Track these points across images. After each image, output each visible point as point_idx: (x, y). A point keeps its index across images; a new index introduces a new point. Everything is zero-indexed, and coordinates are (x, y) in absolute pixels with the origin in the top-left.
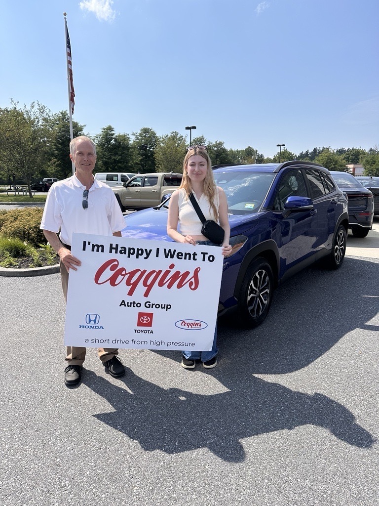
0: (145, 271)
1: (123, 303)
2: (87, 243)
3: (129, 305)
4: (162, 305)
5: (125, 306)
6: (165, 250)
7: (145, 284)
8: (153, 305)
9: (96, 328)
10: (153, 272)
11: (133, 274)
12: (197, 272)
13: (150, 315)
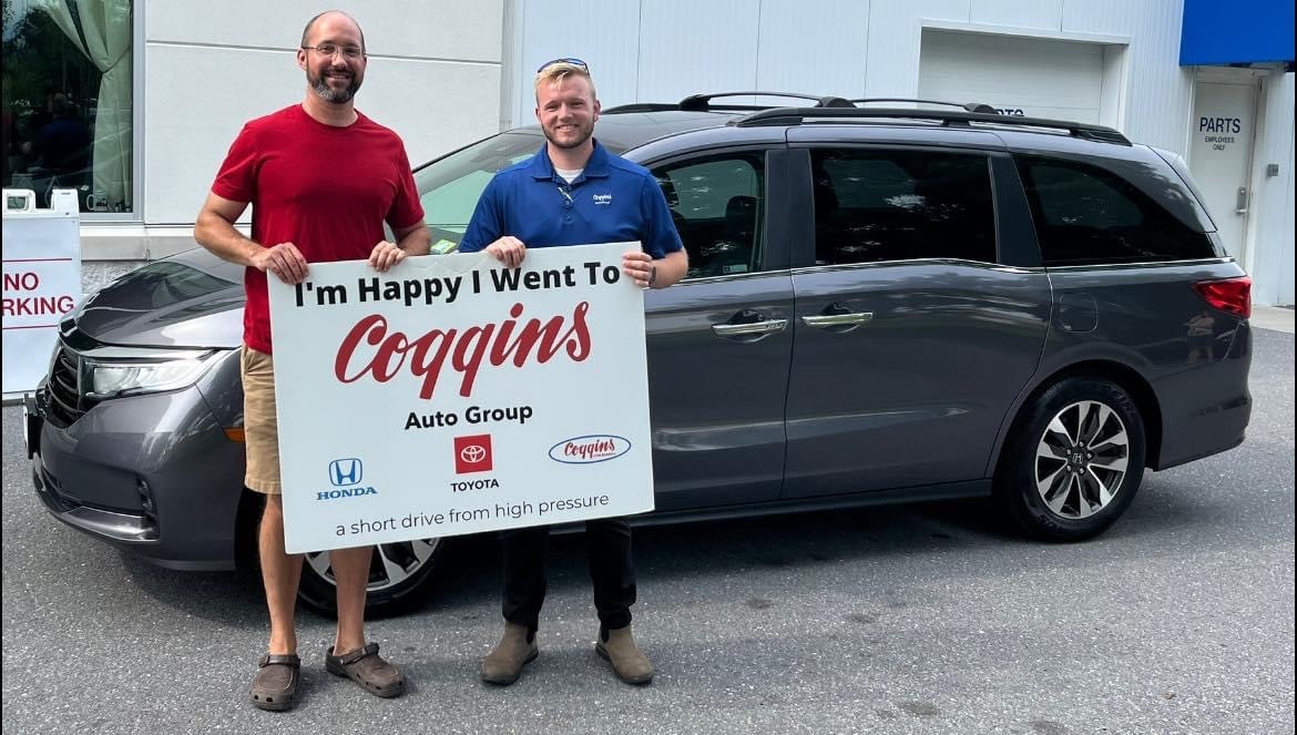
0: (452, 332)
1: (413, 421)
3: (428, 422)
4: (508, 410)
5: (419, 426)
6: (493, 273)
7: (458, 364)
8: (486, 413)
9: (356, 494)
10: (472, 332)
11: (424, 343)
12: (580, 314)
13: (484, 441)
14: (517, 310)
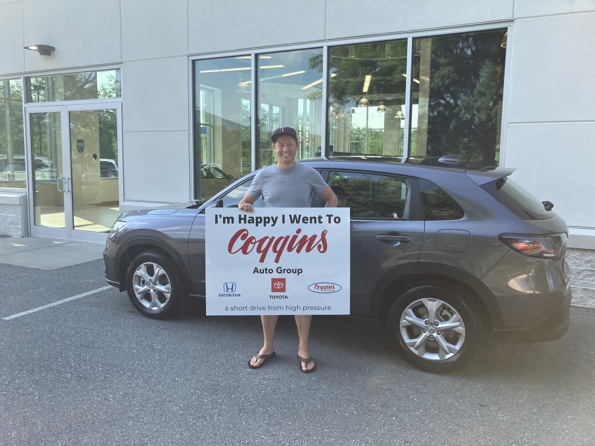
0: (273, 238)
1: (256, 270)
2: (219, 216)
3: (262, 271)
4: (293, 270)
5: (258, 273)
6: (290, 216)
7: (274, 250)
8: (284, 270)
9: (233, 296)
10: (281, 238)
11: (262, 241)
12: (324, 234)
13: (283, 281)
14: (299, 231)
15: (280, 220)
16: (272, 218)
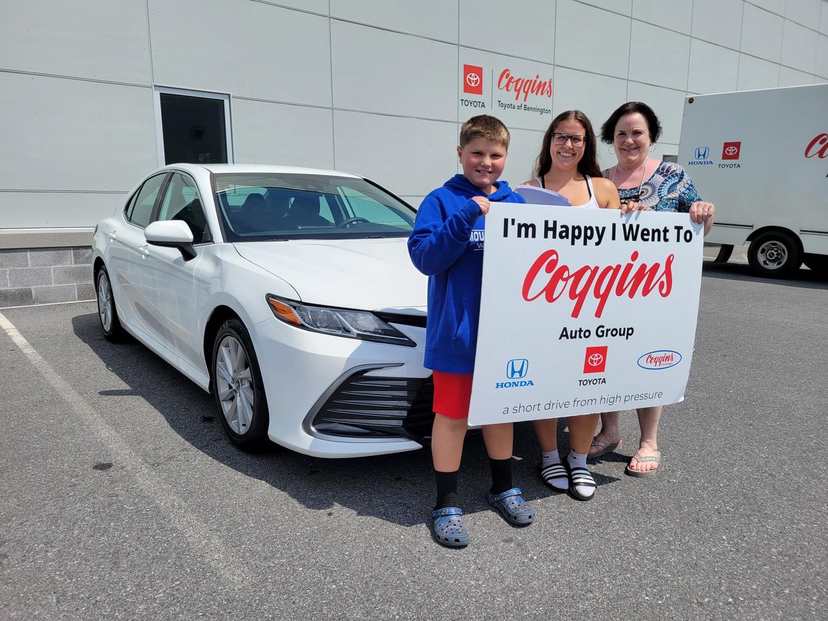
1: (564, 334)
2: (510, 222)
3: (573, 335)
4: (621, 329)
5: (568, 338)
9: (521, 385)
14: (635, 256)
15: (608, 233)
16: (597, 228)
